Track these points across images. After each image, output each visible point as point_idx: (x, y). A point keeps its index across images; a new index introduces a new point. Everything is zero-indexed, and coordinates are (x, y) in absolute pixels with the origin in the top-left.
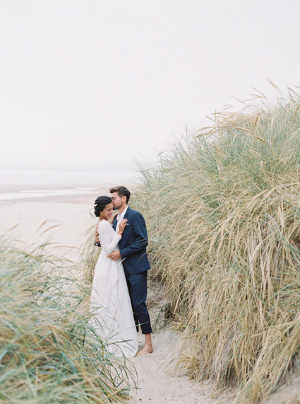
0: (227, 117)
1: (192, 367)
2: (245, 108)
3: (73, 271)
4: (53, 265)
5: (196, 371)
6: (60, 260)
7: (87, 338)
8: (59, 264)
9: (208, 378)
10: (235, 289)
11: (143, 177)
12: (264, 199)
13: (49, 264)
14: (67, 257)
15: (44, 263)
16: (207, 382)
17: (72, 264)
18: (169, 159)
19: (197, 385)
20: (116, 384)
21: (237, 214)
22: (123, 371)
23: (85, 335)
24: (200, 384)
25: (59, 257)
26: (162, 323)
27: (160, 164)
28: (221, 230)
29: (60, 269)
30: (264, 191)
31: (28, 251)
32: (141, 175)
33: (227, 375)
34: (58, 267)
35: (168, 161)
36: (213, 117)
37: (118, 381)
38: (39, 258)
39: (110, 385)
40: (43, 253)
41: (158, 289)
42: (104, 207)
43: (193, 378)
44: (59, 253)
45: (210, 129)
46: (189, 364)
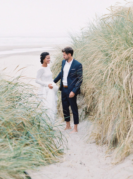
0: (117, 8)
1: (97, 138)
2: (126, 4)
3: (34, 90)
4: (23, 88)
5: (99, 140)
6: (27, 85)
7: (40, 124)
8: (26, 87)
9: (105, 143)
10: (117, 98)
11: (73, 41)
12: (131, 52)
13: (22, 87)
14: (31, 83)
15: (18, 87)
16: (105, 146)
17: (33, 87)
18: (86, 31)
19: (100, 148)
20: (57, 147)
21: (117, 60)
22: (61, 141)
23: (39, 123)
24: (101, 146)
25: (26, 84)
26: (84, 117)
27: (82, 34)
28: (109, 68)
29: (27, 90)
30: (131, 48)
31: (10, 81)
32: (72, 40)
33: (113, 142)
34: (26, 89)
35: (86, 32)
36: (110, 9)
37: (58, 146)
38: (16, 84)
39: (54, 147)
40: (18, 81)
41: (81, 99)
42: (45, 57)
43: (98, 144)
44: (26, 81)
45: (109, 15)
46: (96, 137)
